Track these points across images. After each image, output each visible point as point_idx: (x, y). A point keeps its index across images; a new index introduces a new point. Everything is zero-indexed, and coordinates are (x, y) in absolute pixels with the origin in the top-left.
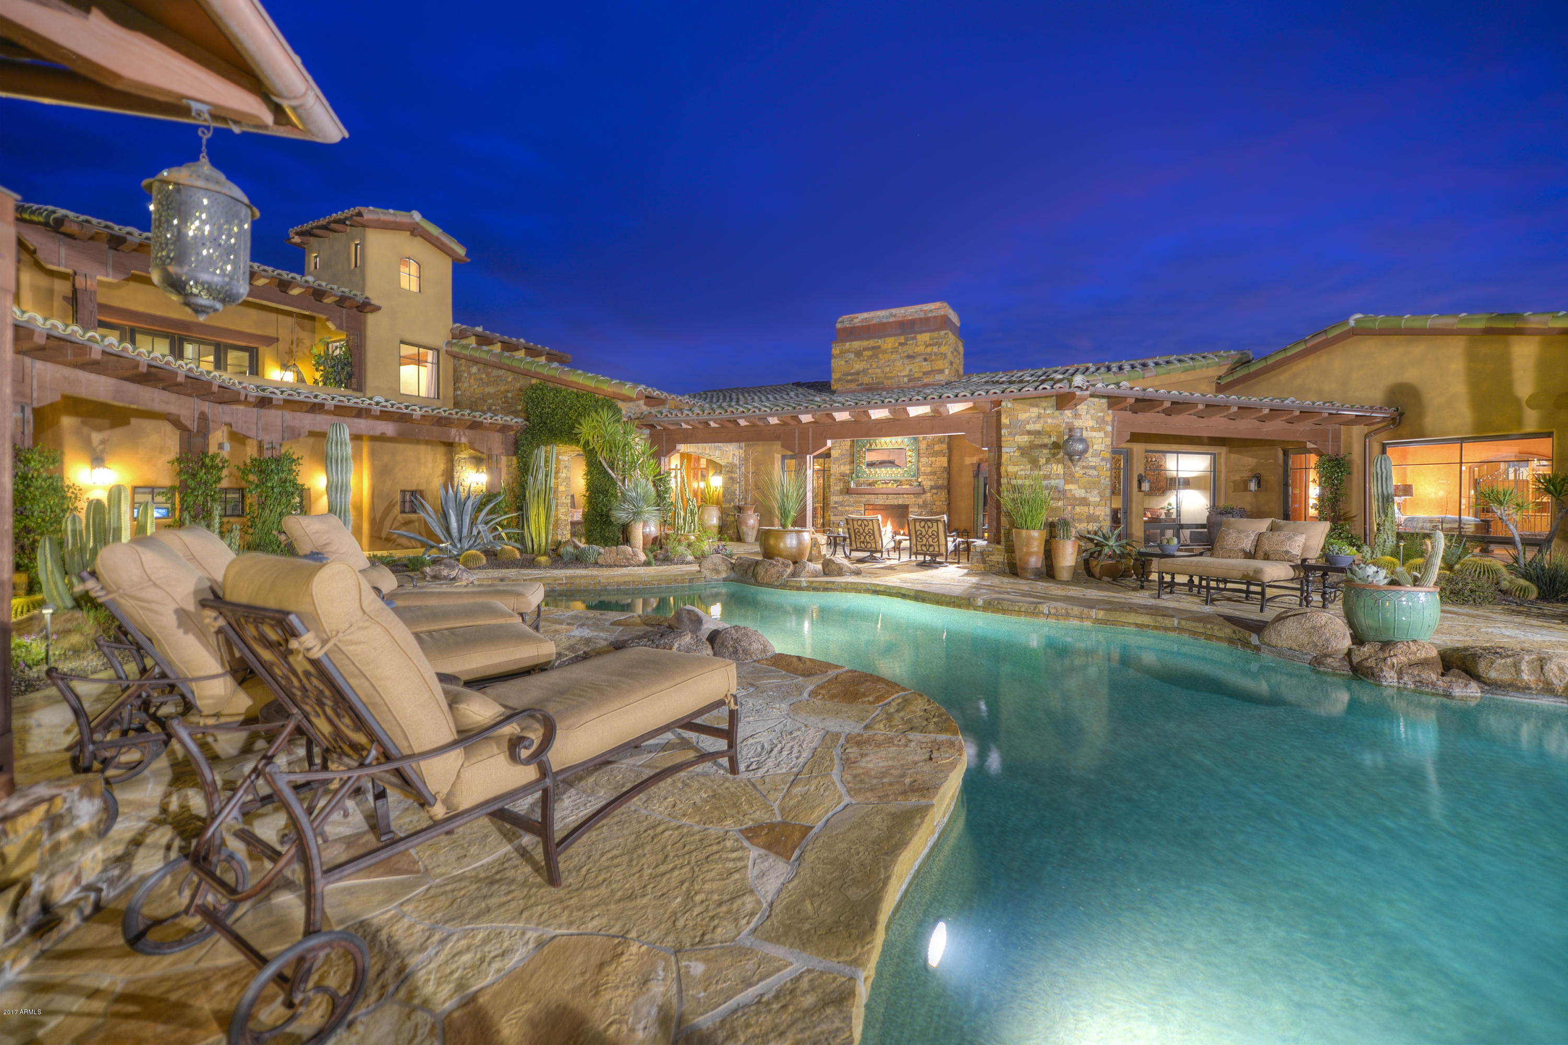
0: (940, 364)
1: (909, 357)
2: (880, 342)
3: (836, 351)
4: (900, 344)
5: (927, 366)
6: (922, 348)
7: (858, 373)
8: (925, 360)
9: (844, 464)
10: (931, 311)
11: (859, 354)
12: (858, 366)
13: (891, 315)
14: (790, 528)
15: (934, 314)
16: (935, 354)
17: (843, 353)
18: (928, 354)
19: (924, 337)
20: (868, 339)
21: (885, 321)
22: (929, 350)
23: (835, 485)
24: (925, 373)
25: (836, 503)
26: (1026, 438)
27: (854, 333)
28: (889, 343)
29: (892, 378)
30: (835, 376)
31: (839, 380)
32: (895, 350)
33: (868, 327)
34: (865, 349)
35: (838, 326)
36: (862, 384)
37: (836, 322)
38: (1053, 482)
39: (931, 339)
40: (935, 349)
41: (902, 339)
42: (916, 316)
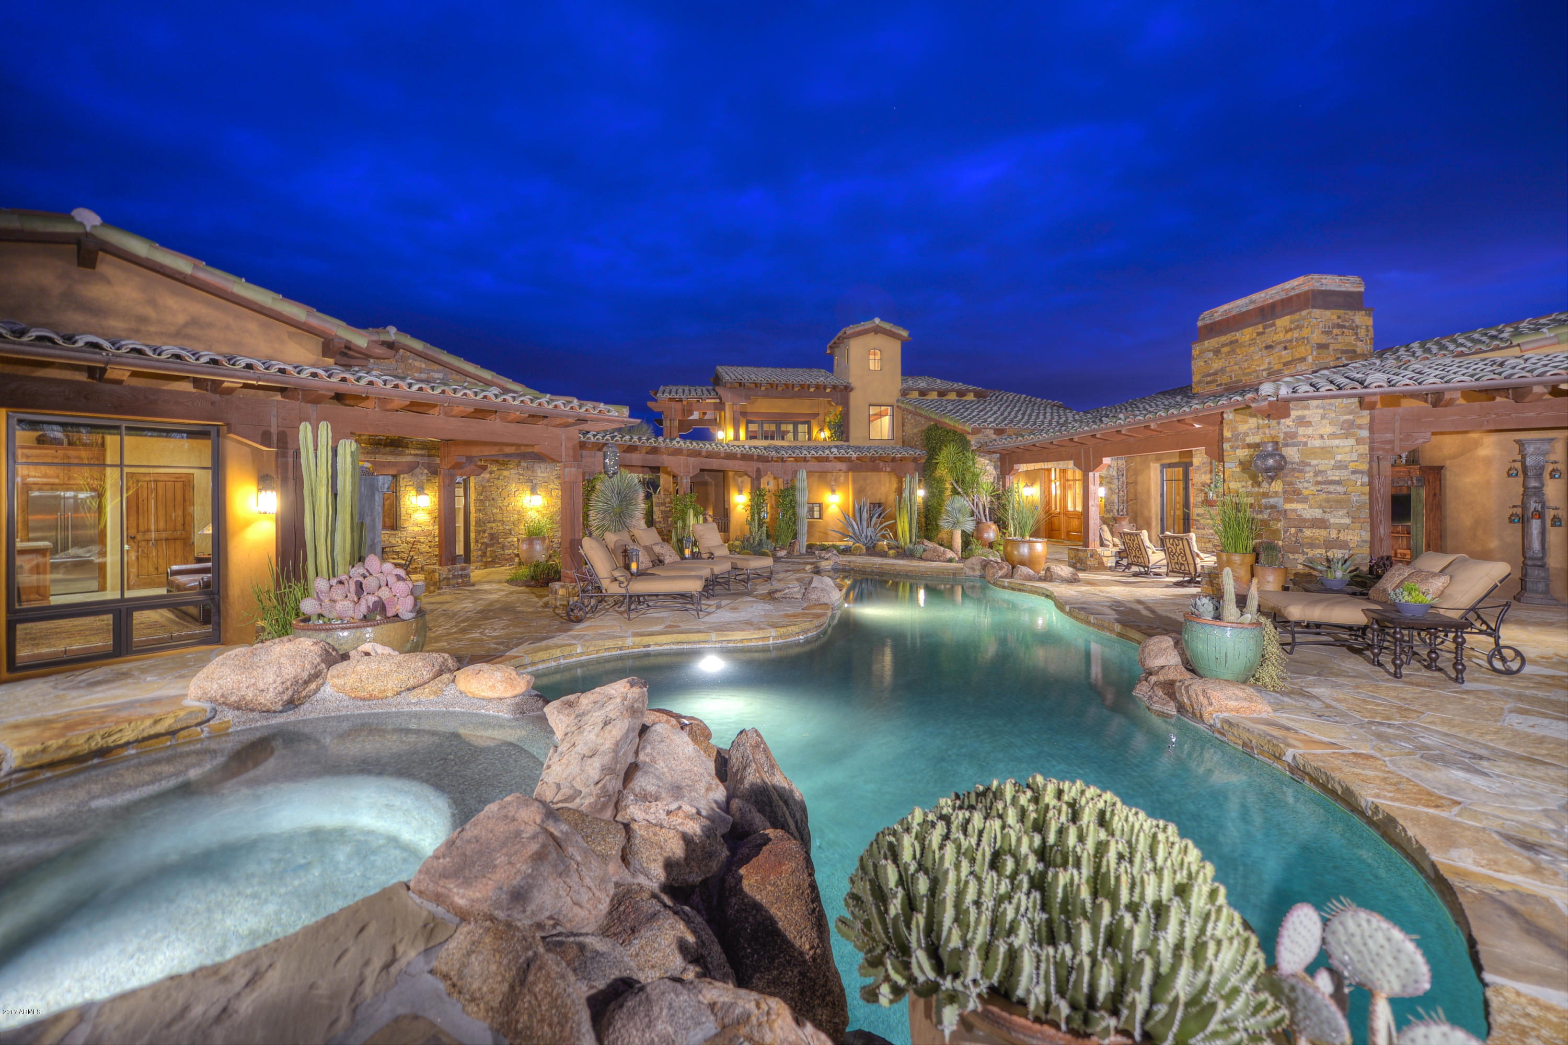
0: (1302, 351)
1: (1268, 347)
2: (1238, 335)
3: (1195, 352)
4: (1259, 334)
5: (1286, 355)
6: (1281, 335)
7: (1215, 373)
8: (1285, 348)
9: (1205, 473)
10: (1293, 289)
11: (1217, 352)
12: (1216, 365)
13: (1252, 302)
14: (1027, 538)
15: (1297, 292)
16: (1297, 339)
17: (1202, 352)
18: (1287, 341)
19: (1283, 322)
20: (1225, 334)
21: (1244, 310)
22: (1289, 336)
23: (1197, 496)
24: (1285, 364)
25: (1198, 515)
26: (1246, 452)
27: (1215, 329)
28: (1246, 335)
29: (1250, 374)
30: (1195, 378)
31: (1199, 382)
32: (1253, 342)
33: (1228, 320)
34: (1223, 346)
35: (1200, 324)
36: (1220, 385)
37: (1197, 320)
38: (1272, 501)
39: (1291, 322)
40: (1296, 334)
41: (1260, 328)
42: (1278, 298)
